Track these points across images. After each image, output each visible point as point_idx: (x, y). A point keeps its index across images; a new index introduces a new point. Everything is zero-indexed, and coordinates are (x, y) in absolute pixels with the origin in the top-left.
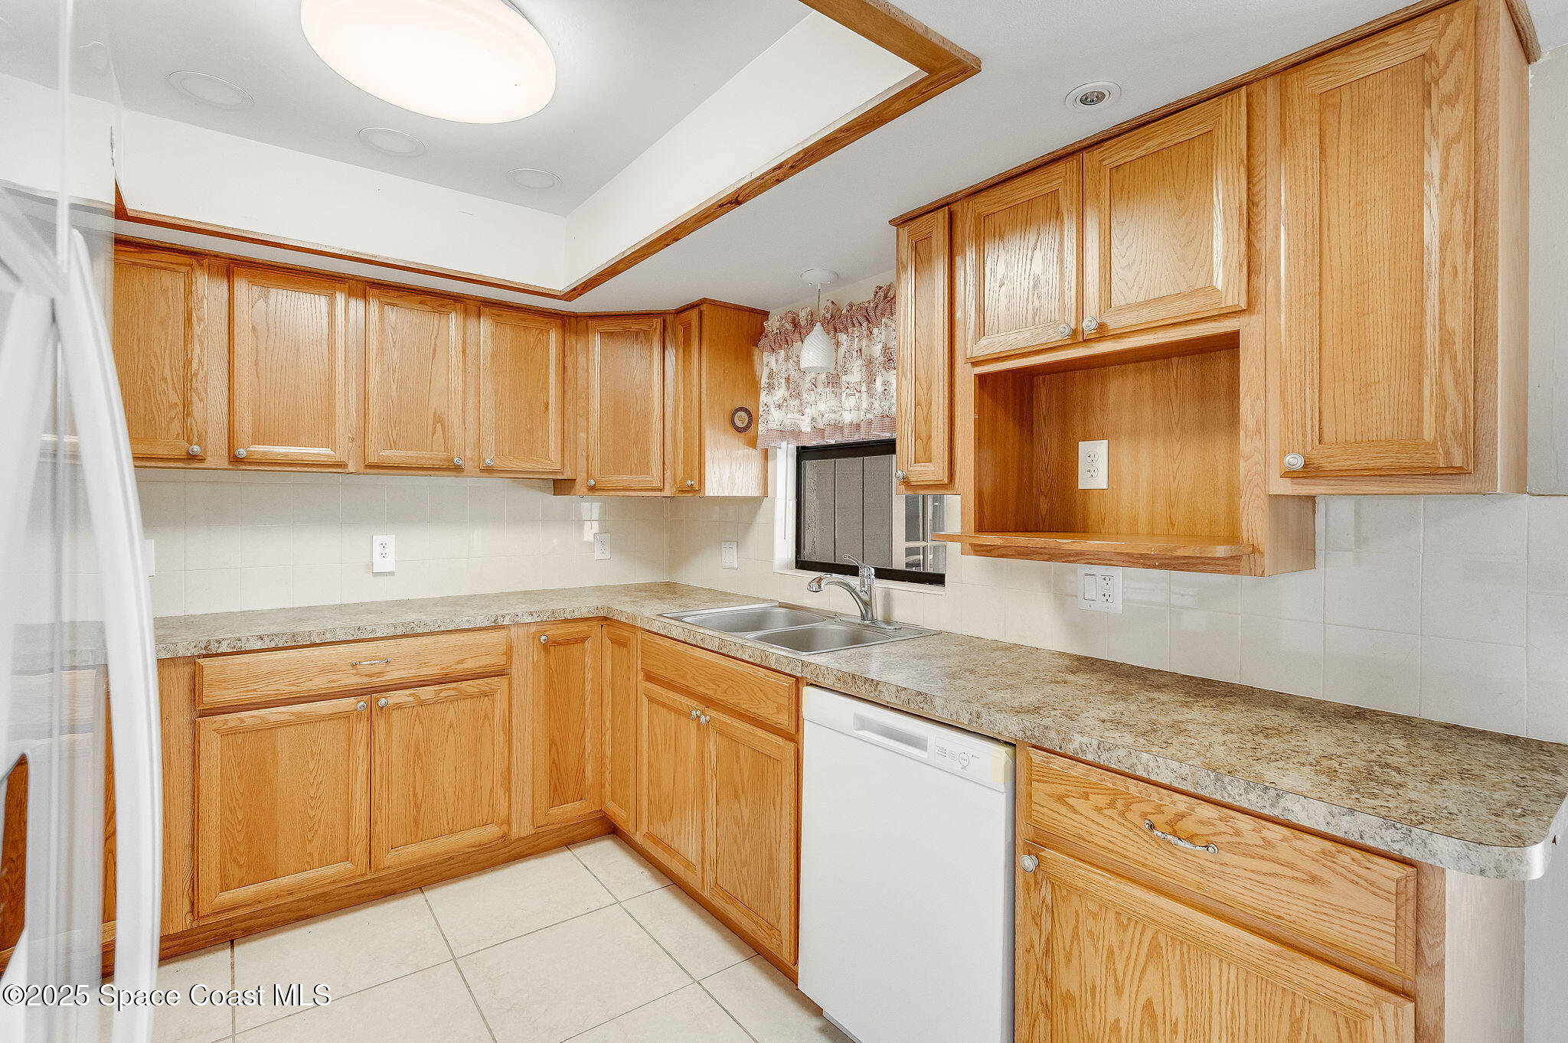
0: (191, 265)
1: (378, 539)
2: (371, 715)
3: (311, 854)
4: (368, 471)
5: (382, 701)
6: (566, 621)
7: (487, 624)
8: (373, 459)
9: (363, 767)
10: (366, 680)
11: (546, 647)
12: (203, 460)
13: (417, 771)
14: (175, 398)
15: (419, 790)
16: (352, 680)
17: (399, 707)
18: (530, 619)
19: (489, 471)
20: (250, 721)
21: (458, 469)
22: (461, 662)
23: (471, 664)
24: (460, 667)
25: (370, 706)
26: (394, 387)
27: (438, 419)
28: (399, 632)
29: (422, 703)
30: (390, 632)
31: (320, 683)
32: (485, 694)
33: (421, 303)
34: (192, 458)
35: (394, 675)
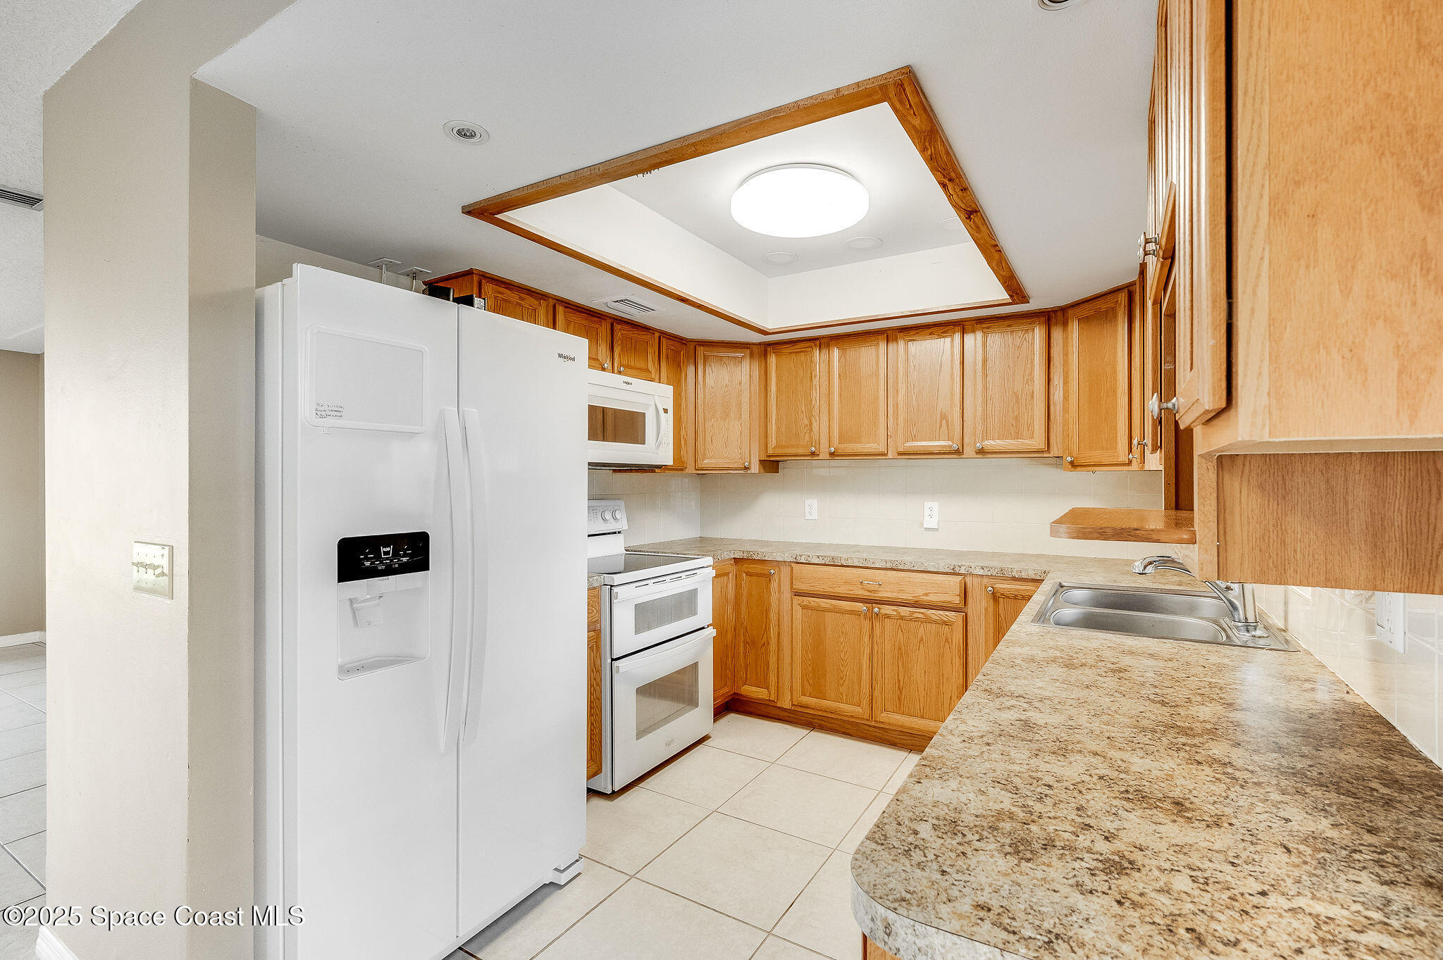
0: (811, 347)
1: (928, 504)
2: (873, 617)
3: (842, 694)
4: (900, 457)
5: (876, 610)
6: (1014, 579)
7: (948, 570)
8: (901, 450)
9: (867, 651)
10: (868, 594)
11: (995, 597)
12: (818, 455)
13: (900, 665)
14: (806, 422)
15: (901, 678)
16: (860, 593)
17: (887, 616)
18: (981, 572)
19: (982, 452)
20: (813, 604)
21: (958, 452)
22: (926, 594)
23: (933, 598)
24: (926, 598)
25: (870, 610)
26: (914, 398)
27: (944, 417)
28: (889, 566)
29: (902, 618)
30: (882, 565)
31: (843, 590)
32: (945, 623)
33: (930, 334)
34: (813, 454)
35: (884, 594)
